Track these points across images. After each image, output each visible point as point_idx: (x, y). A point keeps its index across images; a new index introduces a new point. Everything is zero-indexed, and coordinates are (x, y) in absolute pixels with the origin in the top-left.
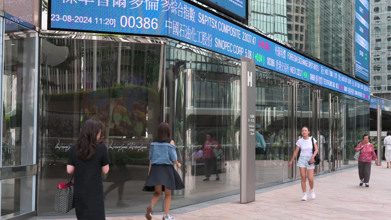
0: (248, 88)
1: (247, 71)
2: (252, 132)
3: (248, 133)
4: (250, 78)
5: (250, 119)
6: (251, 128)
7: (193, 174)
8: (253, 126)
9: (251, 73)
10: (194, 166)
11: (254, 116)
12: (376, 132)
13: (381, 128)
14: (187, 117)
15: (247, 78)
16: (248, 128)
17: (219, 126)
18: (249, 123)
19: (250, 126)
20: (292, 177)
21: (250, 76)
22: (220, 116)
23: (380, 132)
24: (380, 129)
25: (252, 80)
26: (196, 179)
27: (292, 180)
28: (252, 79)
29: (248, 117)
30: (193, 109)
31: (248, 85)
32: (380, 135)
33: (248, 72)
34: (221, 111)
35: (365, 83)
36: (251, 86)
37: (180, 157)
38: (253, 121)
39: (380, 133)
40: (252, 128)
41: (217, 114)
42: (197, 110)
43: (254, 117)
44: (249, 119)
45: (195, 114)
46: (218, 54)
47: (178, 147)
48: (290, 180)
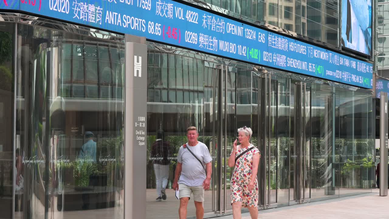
0: (136, 79)
1: (134, 54)
2: (141, 141)
3: (135, 142)
4: (139, 66)
5: (139, 122)
6: (139, 135)
7: (59, 209)
8: (143, 133)
9: (140, 58)
10: (61, 195)
11: (144, 118)
12: (379, 140)
13: (387, 134)
14: (51, 115)
15: (134, 66)
16: (135, 136)
17: (103, 130)
18: (136, 129)
19: (138, 133)
20: (219, 210)
21: (138, 62)
22: (105, 113)
23: (385, 140)
24: (385, 135)
25: (141, 68)
26: (64, 216)
27: (219, 215)
28: (141, 66)
29: (135, 120)
30: (60, 100)
31: (135, 75)
32: (385, 146)
33: (136, 57)
34: (106, 104)
35: (364, 59)
36: (140, 75)
37: (41, 184)
38: (142, 125)
39: (385, 143)
40: (142, 136)
41: (101, 109)
42: (67, 103)
43: (144, 120)
44: (136, 123)
45: (63, 109)
46: (94, 30)
47: (34, 162)
48: (215, 215)
